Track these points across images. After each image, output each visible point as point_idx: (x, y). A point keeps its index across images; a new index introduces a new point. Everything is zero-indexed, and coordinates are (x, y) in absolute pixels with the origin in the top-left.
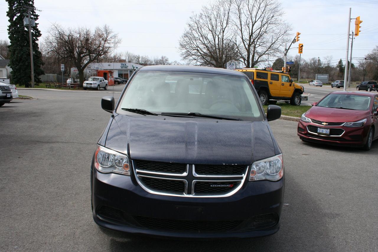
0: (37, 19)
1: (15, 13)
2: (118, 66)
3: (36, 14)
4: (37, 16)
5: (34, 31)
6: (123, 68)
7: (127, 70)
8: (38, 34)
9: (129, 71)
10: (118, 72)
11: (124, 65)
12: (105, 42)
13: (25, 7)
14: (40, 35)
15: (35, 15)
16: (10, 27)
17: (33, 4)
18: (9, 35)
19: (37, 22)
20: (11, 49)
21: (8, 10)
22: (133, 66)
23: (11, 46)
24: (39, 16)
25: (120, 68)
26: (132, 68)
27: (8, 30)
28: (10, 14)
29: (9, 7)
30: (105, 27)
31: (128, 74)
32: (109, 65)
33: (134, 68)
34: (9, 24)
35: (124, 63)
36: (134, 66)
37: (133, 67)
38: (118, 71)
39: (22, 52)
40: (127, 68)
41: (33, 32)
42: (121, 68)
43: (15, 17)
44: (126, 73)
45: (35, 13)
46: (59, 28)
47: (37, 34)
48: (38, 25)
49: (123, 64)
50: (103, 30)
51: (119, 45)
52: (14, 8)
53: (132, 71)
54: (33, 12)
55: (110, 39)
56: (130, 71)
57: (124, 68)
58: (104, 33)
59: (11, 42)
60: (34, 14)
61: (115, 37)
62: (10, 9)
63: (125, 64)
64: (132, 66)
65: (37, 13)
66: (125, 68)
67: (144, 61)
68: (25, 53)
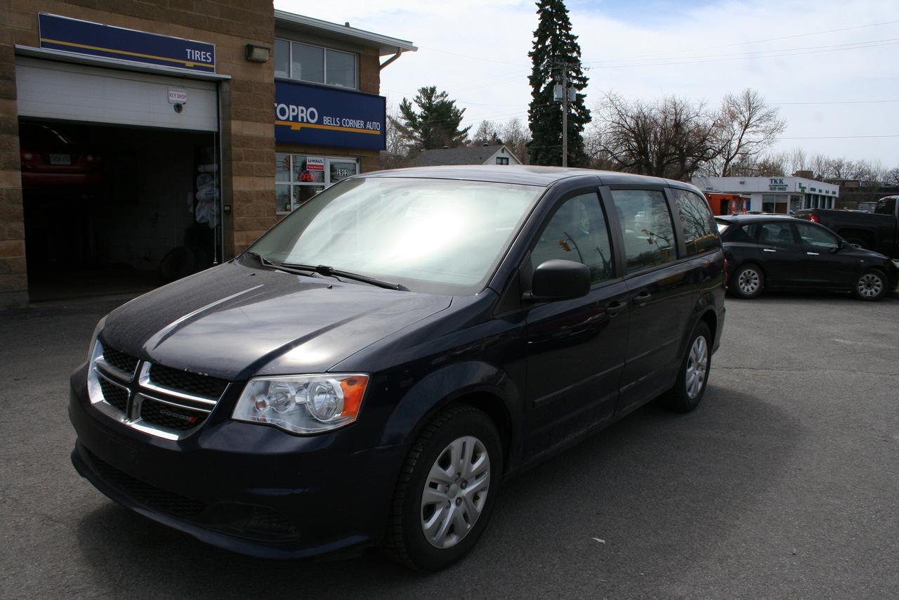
0: (585, 85)
1: (542, 77)
2: (763, 184)
3: (584, 76)
4: (585, 79)
5: (577, 111)
6: (775, 189)
7: (785, 196)
8: (585, 117)
9: (789, 197)
10: (763, 200)
11: (778, 182)
12: (744, 130)
13: (558, 63)
14: (588, 119)
15: (580, 79)
16: (531, 105)
17: (580, 57)
18: (530, 122)
19: (582, 92)
20: (532, 149)
21: (531, 73)
22: (800, 184)
23: (532, 142)
24: (588, 79)
25: (767, 189)
26: (800, 190)
27: (529, 112)
28: (535, 80)
29: (533, 66)
30: (748, 95)
31: (786, 204)
32: (742, 183)
33: (803, 191)
34: (531, 99)
35: (778, 178)
36: (802, 185)
37: (800, 187)
38: (764, 195)
39: (551, 156)
40: (784, 189)
41: (576, 113)
42: (771, 189)
43: (544, 86)
44: (782, 201)
45: (581, 74)
46: (618, 103)
47: (583, 117)
48: (584, 99)
49: (776, 181)
50: (741, 101)
51: (777, 135)
52: (542, 68)
53: (799, 197)
54: (578, 72)
55: (758, 122)
56: (792, 196)
57: (777, 191)
58: (743, 109)
59: (532, 136)
60: (580, 76)
61: (768, 116)
62: (536, 70)
63: (781, 181)
64: (798, 185)
65: (585, 74)
66: (780, 189)
67: (852, 174)
68: (555, 156)
